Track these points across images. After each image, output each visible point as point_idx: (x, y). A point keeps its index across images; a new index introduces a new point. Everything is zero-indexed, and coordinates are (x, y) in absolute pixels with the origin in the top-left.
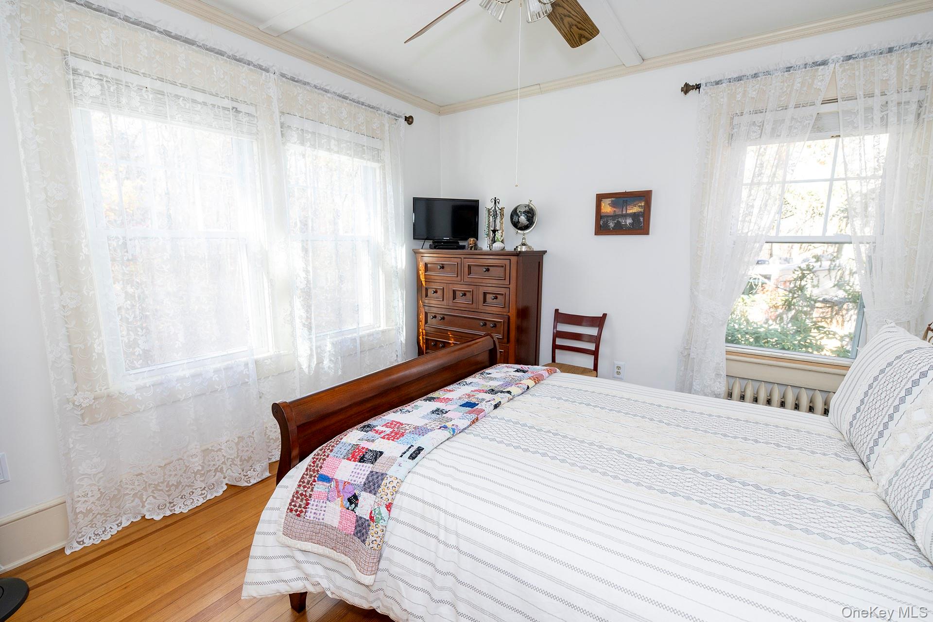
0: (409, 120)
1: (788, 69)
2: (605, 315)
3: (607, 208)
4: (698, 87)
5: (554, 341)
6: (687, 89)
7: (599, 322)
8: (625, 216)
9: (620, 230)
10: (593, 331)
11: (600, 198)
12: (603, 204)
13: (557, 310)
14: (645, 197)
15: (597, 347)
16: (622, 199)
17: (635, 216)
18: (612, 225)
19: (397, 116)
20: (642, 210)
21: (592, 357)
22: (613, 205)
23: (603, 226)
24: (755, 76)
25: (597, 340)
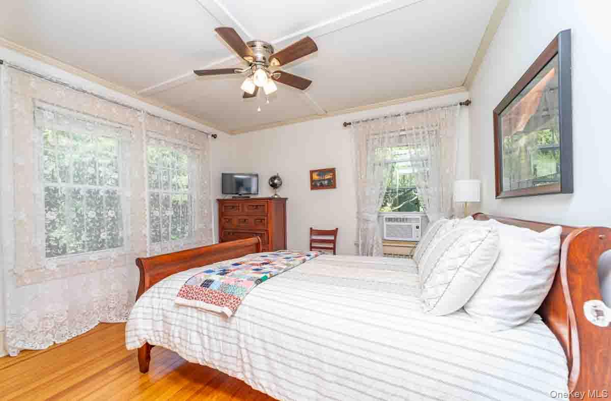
0: (214, 136)
1: (385, 117)
2: (337, 229)
3: (315, 177)
4: (350, 124)
5: (311, 244)
6: (345, 124)
7: (334, 233)
8: (324, 180)
9: (322, 187)
10: (332, 238)
11: (312, 172)
12: (313, 175)
13: (311, 229)
14: (332, 171)
15: (335, 246)
16: (322, 172)
17: (329, 180)
18: (318, 184)
19: (207, 134)
20: (331, 177)
21: (332, 251)
22: (318, 175)
23: (314, 186)
24: (373, 120)
25: (334, 242)
